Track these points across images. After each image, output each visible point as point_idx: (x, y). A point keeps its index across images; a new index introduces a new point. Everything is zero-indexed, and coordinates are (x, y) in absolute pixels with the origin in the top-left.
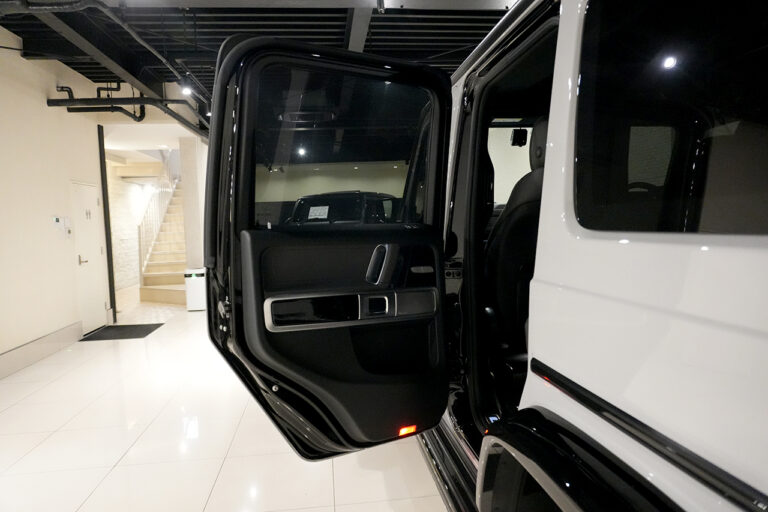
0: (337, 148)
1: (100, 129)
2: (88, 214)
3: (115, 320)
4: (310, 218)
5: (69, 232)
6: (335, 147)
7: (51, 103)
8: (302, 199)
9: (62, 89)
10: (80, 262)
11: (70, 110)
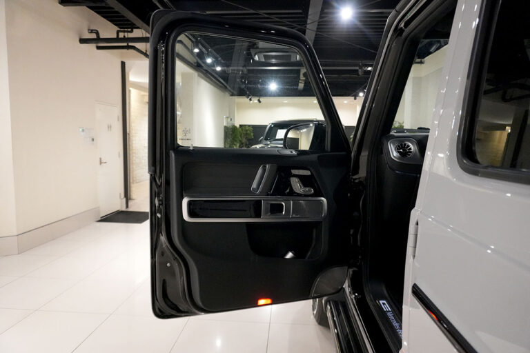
0: (301, 86)
1: (123, 64)
2: (110, 127)
3: (127, 207)
4: (277, 137)
5: (93, 140)
6: (300, 84)
7: (83, 41)
8: (273, 124)
9: (92, 31)
10: (101, 163)
11: (98, 48)
